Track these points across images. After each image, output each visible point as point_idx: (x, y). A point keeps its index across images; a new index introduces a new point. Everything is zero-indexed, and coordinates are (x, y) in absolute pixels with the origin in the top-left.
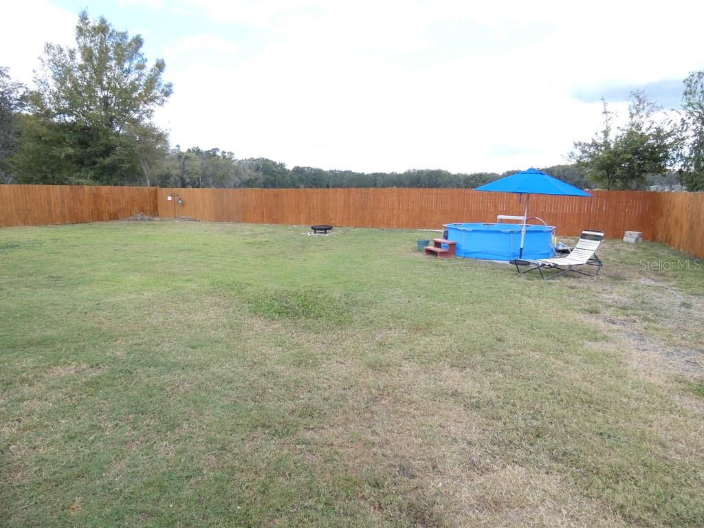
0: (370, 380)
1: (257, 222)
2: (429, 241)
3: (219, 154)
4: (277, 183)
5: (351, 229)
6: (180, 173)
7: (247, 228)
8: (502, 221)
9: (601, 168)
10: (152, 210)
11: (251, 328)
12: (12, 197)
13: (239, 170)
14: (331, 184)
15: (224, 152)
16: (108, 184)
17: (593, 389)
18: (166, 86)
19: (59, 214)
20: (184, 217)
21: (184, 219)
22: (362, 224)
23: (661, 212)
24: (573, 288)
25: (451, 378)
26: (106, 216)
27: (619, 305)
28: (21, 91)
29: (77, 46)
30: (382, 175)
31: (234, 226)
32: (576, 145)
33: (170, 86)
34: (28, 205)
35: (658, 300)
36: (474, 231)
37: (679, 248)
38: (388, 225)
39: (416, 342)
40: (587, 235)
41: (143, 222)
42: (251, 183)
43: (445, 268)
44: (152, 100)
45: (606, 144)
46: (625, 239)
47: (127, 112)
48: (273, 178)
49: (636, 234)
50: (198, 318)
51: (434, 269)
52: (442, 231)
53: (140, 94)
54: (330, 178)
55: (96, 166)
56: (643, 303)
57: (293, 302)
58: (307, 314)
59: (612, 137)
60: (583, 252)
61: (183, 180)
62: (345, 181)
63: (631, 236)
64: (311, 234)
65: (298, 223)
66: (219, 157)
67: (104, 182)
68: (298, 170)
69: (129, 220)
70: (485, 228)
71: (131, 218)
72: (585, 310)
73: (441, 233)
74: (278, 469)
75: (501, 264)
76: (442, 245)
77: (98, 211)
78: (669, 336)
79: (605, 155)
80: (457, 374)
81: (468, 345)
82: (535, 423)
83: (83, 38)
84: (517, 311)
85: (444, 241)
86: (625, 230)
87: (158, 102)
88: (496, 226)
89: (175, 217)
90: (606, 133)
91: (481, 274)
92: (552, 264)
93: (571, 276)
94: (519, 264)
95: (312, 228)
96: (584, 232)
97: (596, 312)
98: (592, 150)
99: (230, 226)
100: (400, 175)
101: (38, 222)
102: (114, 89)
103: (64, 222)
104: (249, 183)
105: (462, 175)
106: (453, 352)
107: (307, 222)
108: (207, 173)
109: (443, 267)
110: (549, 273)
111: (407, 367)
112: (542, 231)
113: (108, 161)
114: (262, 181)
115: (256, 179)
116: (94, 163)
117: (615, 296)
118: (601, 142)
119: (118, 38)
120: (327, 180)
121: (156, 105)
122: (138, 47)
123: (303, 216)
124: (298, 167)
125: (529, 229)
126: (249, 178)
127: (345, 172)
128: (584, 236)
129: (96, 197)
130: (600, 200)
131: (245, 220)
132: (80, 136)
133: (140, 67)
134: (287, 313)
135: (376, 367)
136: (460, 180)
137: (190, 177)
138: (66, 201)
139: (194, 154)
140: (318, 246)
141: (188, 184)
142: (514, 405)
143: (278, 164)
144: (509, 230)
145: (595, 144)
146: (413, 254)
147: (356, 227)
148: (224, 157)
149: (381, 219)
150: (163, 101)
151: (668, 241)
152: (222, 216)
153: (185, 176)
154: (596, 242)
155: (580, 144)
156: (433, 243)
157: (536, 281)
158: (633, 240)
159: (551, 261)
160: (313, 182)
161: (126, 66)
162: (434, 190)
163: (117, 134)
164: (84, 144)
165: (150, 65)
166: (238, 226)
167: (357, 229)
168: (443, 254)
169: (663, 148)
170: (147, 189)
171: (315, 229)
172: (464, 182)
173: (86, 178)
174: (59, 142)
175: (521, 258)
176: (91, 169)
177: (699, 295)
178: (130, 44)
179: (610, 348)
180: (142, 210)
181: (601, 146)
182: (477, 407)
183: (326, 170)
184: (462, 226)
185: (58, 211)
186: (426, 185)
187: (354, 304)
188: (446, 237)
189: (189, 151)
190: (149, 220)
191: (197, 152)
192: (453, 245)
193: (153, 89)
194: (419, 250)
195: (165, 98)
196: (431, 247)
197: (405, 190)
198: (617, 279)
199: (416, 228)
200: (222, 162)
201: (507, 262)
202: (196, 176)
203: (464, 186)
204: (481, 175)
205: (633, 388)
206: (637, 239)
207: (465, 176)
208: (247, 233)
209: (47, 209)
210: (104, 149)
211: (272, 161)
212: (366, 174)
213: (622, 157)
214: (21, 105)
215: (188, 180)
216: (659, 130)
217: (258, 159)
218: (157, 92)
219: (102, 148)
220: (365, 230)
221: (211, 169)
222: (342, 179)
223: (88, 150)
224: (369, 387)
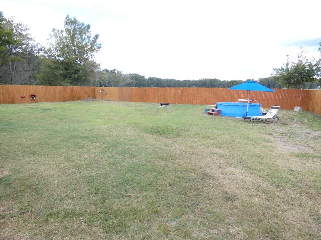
0: (190, 150)
1: (136, 101)
2: (209, 109)
3: (116, 72)
4: (141, 85)
5: (177, 105)
6: (99, 80)
7: (133, 104)
8: (240, 101)
9: (285, 79)
10: (93, 96)
11: (147, 136)
12: (42, 91)
13: (125, 79)
14: (165, 85)
15: (118, 71)
16: (76, 85)
17: (261, 154)
18: (99, 44)
19: (58, 97)
20: (106, 99)
21: (106, 100)
22: (181, 103)
23: (311, 98)
24: (265, 127)
25: (216, 150)
26: (76, 98)
27: (281, 133)
28: (39, 47)
29: (64, 29)
30: (189, 81)
31: (128, 103)
32: (274, 69)
33: (100, 44)
34: (47, 94)
35: (297, 132)
36: (228, 105)
37: (317, 114)
38: (192, 103)
39: (204, 141)
40: (273, 107)
41: (91, 101)
42: (129, 84)
43: (216, 119)
44: (93, 50)
45: (288, 69)
46: (295, 110)
47: (83, 55)
48: (139, 82)
49: (299, 108)
50: (128, 133)
51: (211, 120)
52: (215, 106)
53: (89, 48)
54: (164, 82)
55: (71, 78)
56: (291, 132)
57: (159, 129)
58: (165, 133)
59: (289, 66)
60: (271, 114)
61: (100, 83)
62: (171, 84)
63: (297, 109)
64: (160, 106)
65: (154, 102)
66: (116, 73)
67: (74, 85)
68: (150, 79)
69: (84, 100)
70: (233, 104)
71: (85, 99)
72: (267, 134)
73: (214, 106)
74: (166, 166)
75: (238, 118)
76: (215, 111)
77: (73, 96)
78: (296, 142)
79: (286, 74)
80: (217, 149)
81: (222, 142)
82: (240, 160)
83: (67, 26)
84: (241, 133)
85: (216, 109)
86: (295, 106)
87: (96, 51)
88: (238, 103)
89: (103, 99)
90: (287, 65)
91: (230, 122)
92: (258, 118)
93: (266, 123)
94: (246, 118)
95: (160, 104)
96: (272, 106)
97: (271, 135)
98: (281, 72)
99: (126, 103)
100: (197, 81)
101: (51, 101)
102: (78, 46)
103: (60, 101)
104: (129, 85)
105: (226, 81)
106: (217, 144)
107: (158, 102)
108: (111, 80)
109: (215, 119)
110: (257, 122)
111: (201, 147)
112: (256, 106)
113: (76, 76)
114: (134, 84)
115: (132, 83)
116: (70, 77)
117: (281, 130)
118: (285, 68)
119: (80, 25)
120: (164, 83)
121: (95, 52)
122: (89, 29)
123: (156, 99)
124: (151, 78)
125: (250, 105)
126: (128, 82)
127: (172, 80)
128: (272, 108)
129: (72, 90)
130: (284, 93)
131: (131, 101)
132: (66, 66)
133: (89, 37)
134: (158, 133)
135: (191, 147)
136: (225, 83)
137: (103, 82)
138: (61, 93)
139: (105, 72)
140: (164, 111)
141: (103, 85)
142: (235, 156)
143: (142, 76)
144: (242, 105)
145: (282, 69)
146: (203, 114)
147: (178, 104)
148: (118, 73)
149: (189, 100)
150: (98, 50)
151: (313, 111)
152: (122, 99)
153: (101, 81)
154: (277, 110)
155: (276, 69)
156: (211, 110)
157: (251, 124)
158: (298, 110)
159: (258, 117)
160: (157, 84)
161: (83, 37)
162: (212, 88)
163: (79, 65)
164: (66, 69)
165: (93, 36)
166: (129, 103)
167: (179, 105)
168: (215, 114)
169: (313, 71)
170: (92, 87)
171: (162, 104)
172: (227, 85)
173: (68, 83)
174: (57, 68)
175: (247, 116)
176: (69, 79)
177: (315, 130)
178: (85, 28)
179: (273, 144)
180: (89, 96)
181: (285, 70)
182: (223, 156)
183: (163, 79)
184: (223, 103)
185: (58, 96)
186: (209, 86)
187: (182, 130)
188: (217, 108)
189: (103, 70)
190: (92, 100)
191: (107, 71)
192: (219, 111)
193: (94, 46)
194: (205, 113)
195: (98, 49)
196: (211, 112)
197: (200, 88)
198: (284, 124)
199: (204, 105)
200: (117, 75)
201: (241, 118)
202: (106, 82)
203: (226, 86)
204: (235, 81)
205: (275, 154)
206: (300, 110)
207: (227, 81)
208: (133, 106)
209: (54, 95)
210: (75, 71)
211: (139, 75)
212: (181, 80)
213: (293, 75)
214: (38, 52)
215: (102, 83)
216: (310, 64)
217: (133, 74)
218: (95, 47)
219: (74, 71)
220: (182, 105)
221: (112, 78)
222: (170, 83)
223: (68, 72)
224: (189, 152)
